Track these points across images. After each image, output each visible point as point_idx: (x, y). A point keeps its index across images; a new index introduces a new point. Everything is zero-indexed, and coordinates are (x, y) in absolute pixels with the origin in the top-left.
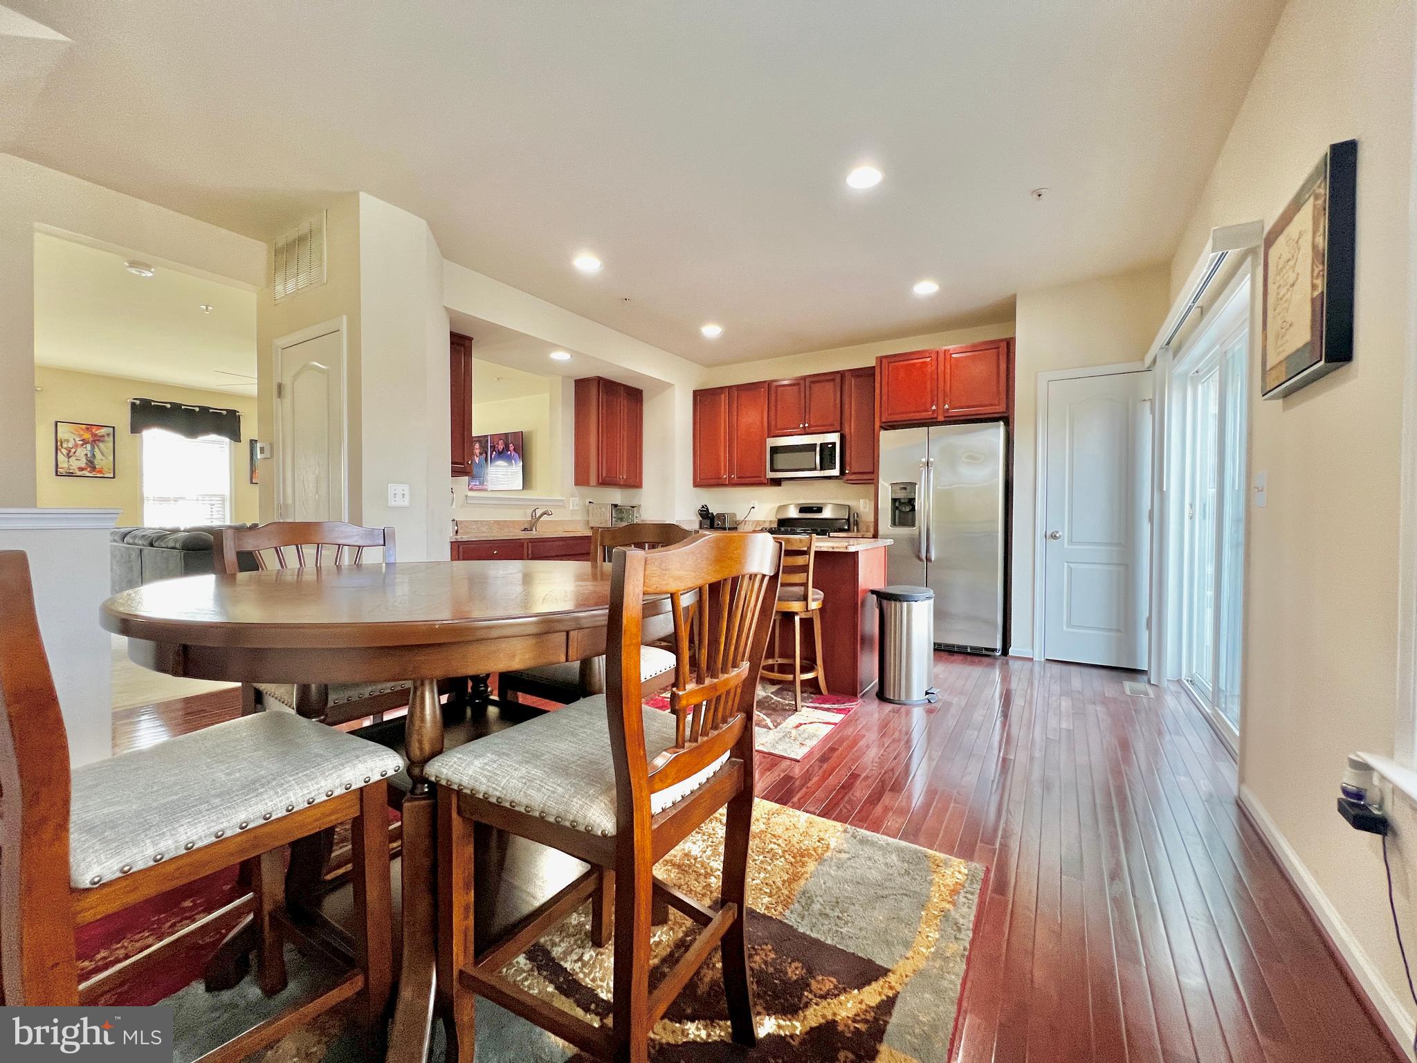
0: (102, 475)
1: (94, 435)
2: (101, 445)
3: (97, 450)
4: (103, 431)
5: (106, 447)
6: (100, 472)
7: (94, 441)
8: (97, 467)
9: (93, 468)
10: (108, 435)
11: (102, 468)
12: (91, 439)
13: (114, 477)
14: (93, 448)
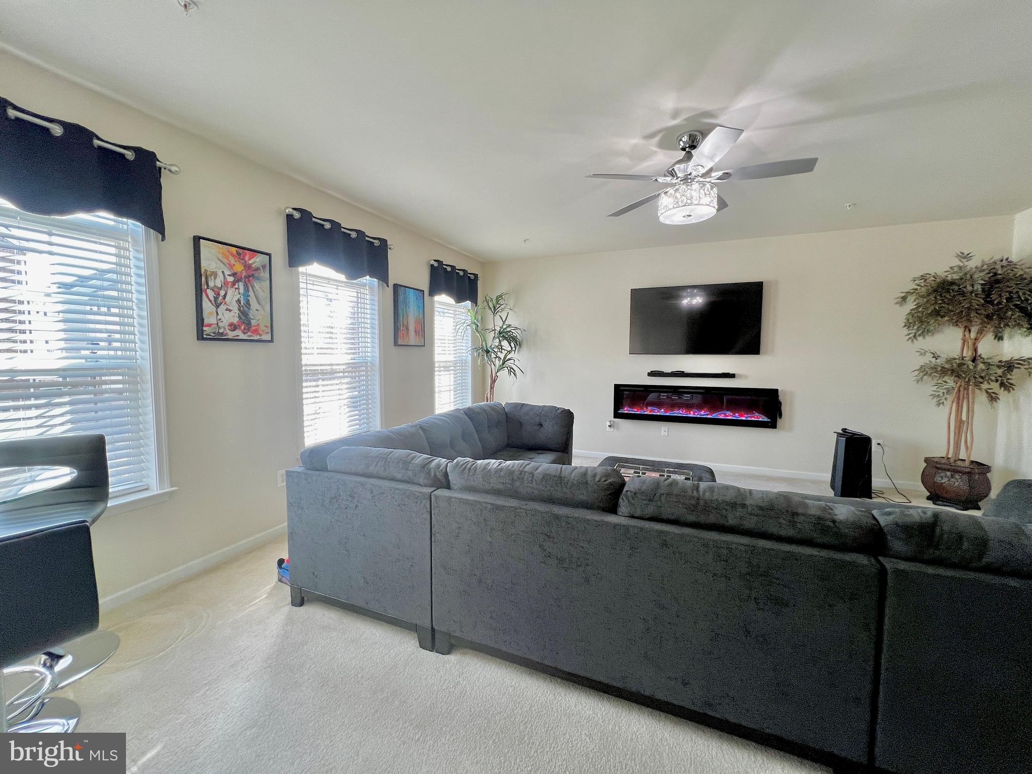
0: (257, 338)
1: (248, 267)
2: (257, 285)
3: (251, 293)
4: (258, 261)
5: (261, 287)
6: (256, 331)
7: (248, 277)
8: (253, 322)
9: (248, 324)
10: (264, 267)
11: (258, 325)
12: (244, 274)
13: (272, 341)
14: (247, 289)
